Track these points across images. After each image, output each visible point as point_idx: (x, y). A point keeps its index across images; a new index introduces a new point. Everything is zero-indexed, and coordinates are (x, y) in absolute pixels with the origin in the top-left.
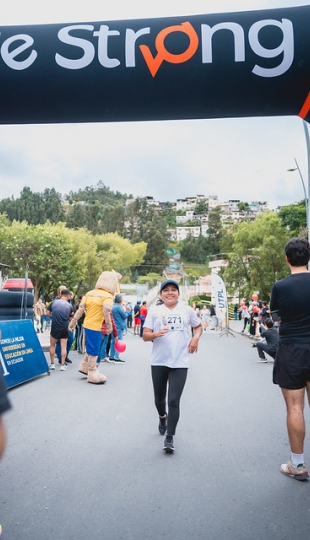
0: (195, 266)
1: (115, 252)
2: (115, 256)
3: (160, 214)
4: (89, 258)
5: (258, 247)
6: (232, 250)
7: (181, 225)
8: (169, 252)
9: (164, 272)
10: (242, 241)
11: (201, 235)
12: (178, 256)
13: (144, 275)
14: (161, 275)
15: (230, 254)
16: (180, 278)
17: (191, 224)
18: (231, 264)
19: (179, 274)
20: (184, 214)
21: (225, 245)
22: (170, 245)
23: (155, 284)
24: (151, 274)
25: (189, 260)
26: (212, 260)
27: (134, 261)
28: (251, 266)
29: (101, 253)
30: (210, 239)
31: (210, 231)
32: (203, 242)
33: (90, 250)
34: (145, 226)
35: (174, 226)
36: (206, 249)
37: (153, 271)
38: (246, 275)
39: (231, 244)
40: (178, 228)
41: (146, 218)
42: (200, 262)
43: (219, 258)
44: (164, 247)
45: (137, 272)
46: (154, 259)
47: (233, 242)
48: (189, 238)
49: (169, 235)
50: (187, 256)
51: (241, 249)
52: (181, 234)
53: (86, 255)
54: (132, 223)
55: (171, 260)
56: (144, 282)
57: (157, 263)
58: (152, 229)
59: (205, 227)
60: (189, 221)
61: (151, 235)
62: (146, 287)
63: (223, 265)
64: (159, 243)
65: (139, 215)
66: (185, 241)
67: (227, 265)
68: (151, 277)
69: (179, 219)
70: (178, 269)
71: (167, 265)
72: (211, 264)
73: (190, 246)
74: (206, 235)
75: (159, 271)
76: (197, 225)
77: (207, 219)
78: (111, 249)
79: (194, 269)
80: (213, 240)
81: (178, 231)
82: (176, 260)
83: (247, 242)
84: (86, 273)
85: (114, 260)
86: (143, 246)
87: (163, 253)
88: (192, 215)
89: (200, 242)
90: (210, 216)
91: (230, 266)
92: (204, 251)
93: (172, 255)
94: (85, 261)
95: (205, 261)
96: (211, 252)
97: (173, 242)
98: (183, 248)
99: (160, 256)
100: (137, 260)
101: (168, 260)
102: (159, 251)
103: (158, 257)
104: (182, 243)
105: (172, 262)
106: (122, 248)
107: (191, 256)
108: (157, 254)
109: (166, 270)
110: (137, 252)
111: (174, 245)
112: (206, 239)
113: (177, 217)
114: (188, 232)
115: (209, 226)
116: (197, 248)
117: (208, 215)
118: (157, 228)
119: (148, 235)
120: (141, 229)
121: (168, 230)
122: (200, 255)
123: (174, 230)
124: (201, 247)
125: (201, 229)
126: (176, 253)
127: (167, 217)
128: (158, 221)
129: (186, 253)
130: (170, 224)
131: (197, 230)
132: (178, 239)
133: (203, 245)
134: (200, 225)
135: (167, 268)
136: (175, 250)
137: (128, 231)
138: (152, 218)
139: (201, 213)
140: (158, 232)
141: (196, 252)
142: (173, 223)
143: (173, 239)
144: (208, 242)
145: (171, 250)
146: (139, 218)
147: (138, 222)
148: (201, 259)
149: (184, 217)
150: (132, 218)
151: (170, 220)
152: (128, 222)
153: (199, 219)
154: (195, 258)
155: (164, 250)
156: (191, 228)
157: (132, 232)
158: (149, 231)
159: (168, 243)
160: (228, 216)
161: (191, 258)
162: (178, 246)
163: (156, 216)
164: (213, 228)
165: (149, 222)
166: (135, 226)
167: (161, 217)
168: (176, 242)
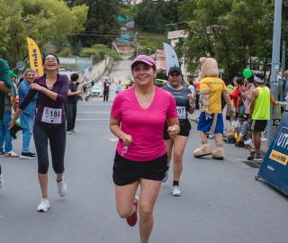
0: (152, 37)
1: (47, 16)
2: (46, 22)
4: (12, 23)
5: (225, 15)
6: (193, 17)
8: (120, 19)
9: (114, 44)
10: (206, 7)
12: (131, 24)
13: (89, 46)
14: (110, 47)
15: (190, 23)
16: (133, 50)
18: (192, 34)
19: (132, 46)
21: (185, 10)
22: (122, 10)
23: (102, 57)
24: (96, 45)
25: (145, 30)
26: (173, 30)
27: (71, 28)
28: (216, 38)
29: (28, 18)
32: (163, 7)
33: (15, 14)
36: (166, 16)
37: (100, 43)
38: (210, 49)
39: (192, 10)
42: (158, 32)
43: (180, 27)
44: (114, 13)
45: (80, 43)
46: (101, 27)
47: (195, 7)
48: (146, 2)
50: (142, 25)
51: (204, 16)
53: (8, 20)
55: (123, 28)
56: (88, 55)
57: (106, 31)
62: (89, 61)
63: (182, 36)
64: (108, 7)
66: (140, 6)
67: (186, 36)
68: (96, 49)
70: (131, 40)
71: (118, 35)
72: (171, 35)
73: (146, 12)
75: (107, 42)
78: (42, 13)
79: (150, 40)
80: (175, 5)
82: (129, 29)
83: (212, 7)
84: (9, 43)
85: (45, 27)
86: (83, 9)
87: (113, 20)
89: (159, 7)
91: (190, 38)
93: (125, 22)
94: (7, 28)
95: (163, 30)
96: (171, 19)
97: (126, 7)
98: (138, 14)
99: (109, 23)
100: (76, 28)
101: (119, 28)
102: (108, 17)
103: (106, 25)
104: (136, 8)
105: (124, 31)
106: (56, 12)
107: (147, 24)
108: (104, 21)
109: (116, 41)
110: (74, 17)
111: (127, 11)
112: (166, 3)
116: (155, 15)
122: (158, 24)
124: (160, 14)
126: (130, 20)
129: (141, 21)
132: (132, 3)
133: (162, 11)
135: (118, 39)
136: (127, 17)
141: (153, 19)
143: (126, 3)
144: (169, 8)
145: (123, 16)
148: (159, 28)
154: (153, 26)
155: (114, 16)
159: (119, 7)
161: (148, 26)
162: (131, 12)
168: (130, 7)
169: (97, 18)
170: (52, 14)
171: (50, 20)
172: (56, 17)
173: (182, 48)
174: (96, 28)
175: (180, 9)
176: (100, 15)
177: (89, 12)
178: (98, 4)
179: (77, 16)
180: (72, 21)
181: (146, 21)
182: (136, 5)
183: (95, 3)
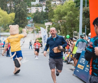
7: (33, 6)
8: (28, 18)
9: (25, 27)
11: (42, 11)
12: (32, 20)
16: (32, 30)
17: (38, 6)
19: (32, 28)
22: (28, 15)
26: (47, 22)
30: (46, 13)
31: (46, 9)
32: (43, 14)
34: (17, 6)
35: (30, 6)
36: (44, 17)
40: (32, 7)
41: (17, 3)
44: (25, 16)
46: (21, 21)
48: (37, 12)
49: (28, 10)
50: (36, 20)
52: (33, 10)
54: (11, 4)
57: (22, 23)
58: (20, 8)
59: (44, 7)
60: (37, 4)
61: (19, 10)
64: (23, 14)
66: (35, 14)
70: (32, 26)
72: (46, 24)
73: (37, 16)
74: (44, 11)
75: (23, 27)
76: (41, 6)
77: (45, 4)
81: (32, 9)
82: (31, 22)
86: (13, 14)
87: (25, 19)
88: (38, 2)
90: (47, 2)
91: (53, 25)
93: (29, 20)
96: (46, 18)
98: (34, 17)
100: (11, 22)
101: (27, 22)
102: (23, 18)
103: (23, 20)
104: (34, 14)
105: (29, 23)
108: (22, 19)
110: (10, 18)
111: (30, 15)
112: (44, 13)
113: (32, 2)
114: (36, 9)
115: (46, 7)
116: (40, 17)
117: (45, 2)
118: (22, 7)
119: (18, 10)
120: (15, 7)
121: (27, 8)
122: (42, 20)
123: (30, 9)
124: (42, 17)
125: (42, 8)
126: (31, 19)
127: (27, 2)
128: (23, 4)
129: (35, 19)
130: (28, 6)
131: (41, 8)
132: (32, 13)
133: (43, 15)
134: (42, 7)
135: (27, 26)
136: (30, 18)
137: (9, 8)
138: (20, 2)
139: (42, 1)
140: (22, 9)
141: (40, 18)
142: (30, 5)
143: (30, 13)
144: (45, 14)
145: (29, 17)
146: (14, 2)
147: (13, 4)
148: (42, 22)
149: (35, 2)
150: (11, 2)
151: (28, 4)
152: (9, 4)
153: (42, 3)
154: (40, 21)
155: (25, 17)
156: (38, 7)
157: (11, 9)
158: (18, 8)
159: (27, 14)
160: (54, 3)
161: (38, 21)
162: (32, 16)
163: (22, 2)
164: (47, 8)
165: (19, 4)
166: (12, 6)
167: (24, 2)
168: (31, 14)
169: (19, 18)
174: (19, 21)
175: (49, 15)
176: (20, 17)
177: (15, 15)
178: (20, 13)
179: (11, 17)
180: (9, 19)
181: (37, 19)
182: (33, 13)
183: (18, 12)
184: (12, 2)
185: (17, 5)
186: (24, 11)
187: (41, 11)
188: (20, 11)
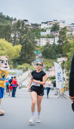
0: (50, 60)
3: (31, 31)
6: (69, 51)
7: (43, 37)
8: (35, 52)
9: (32, 64)
11: (54, 44)
12: (41, 55)
13: (21, 64)
14: (31, 65)
15: (68, 54)
17: (49, 37)
18: (69, 59)
20: (45, 31)
21: (66, 48)
22: (37, 48)
24: (24, 64)
25: (47, 57)
26: (60, 57)
27: (14, 55)
30: (59, 46)
31: (59, 41)
32: (55, 47)
34: (22, 37)
35: (39, 38)
36: (57, 51)
37: (26, 63)
39: (69, 48)
40: (41, 39)
41: (23, 33)
43: (63, 56)
44: (33, 49)
45: (17, 63)
46: (27, 56)
47: (71, 47)
48: (48, 44)
49: (36, 42)
50: (46, 55)
52: (43, 42)
54: (15, 35)
55: (37, 57)
56: (21, 68)
57: (29, 57)
58: (27, 39)
59: (57, 39)
60: (48, 35)
61: (26, 42)
62: (21, 71)
63: (64, 60)
64: (30, 47)
65: (20, 30)
66: (45, 47)
68: (25, 66)
69: (42, 34)
72: (59, 60)
73: (48, 49)
74: (57, 44)
75: (29, 63)
76: (52, 38)
77: (58, 34)
78: (1, 48)
79: (49, 62)
80: (61, 46)
81: (41, 41)
82: (40, 57)
86: (19, 47)
87: (32, 53)
88: (49, 32)
89: (53, 47)
90: (60, 33)
92: (56, 53)
93: (38, 54)
95: (55, 58)
96: (59, 53)
97: (38, 47)
98: (44, 50)
99: (30, 54)
100: (16, 55)
101: (35, 56)
102: (30, 51)
103: (29, 55)
104: (43, 48)
105: (37, 58)
106: (7, 48)
107: (48, 55)
108: (28, 53)
109: (33, 62)
110: (15, 50)
111: (39, 49)
112: (57, 46)
113: (41, 32)
114: (47, 41)
115: (59, 38)
116: (51, 51)
117: (59, 32)
118: (29, 38)
119: (24, 42)
120: (20, 38)
121: (35, 40)
122: (53, 55)
123: (39, 40)
124: (54, 50)
125: (54, 40)
126: (40, 53)
127: (35, 32)
128: (30, 34)
129: (45, 53)
130: (37, 37)
131: (52, 40)
132: (41, 45)
133: (55, 49)
134: (54, 38)
135: (34, 61)
136: (39, 51)
137: (13, 39)
138: (27, 32)
139: (55, 31)
140: (30, 40)
141: (51, 53)
142: (39, 36)
143: (38, 45)
144: (58, 48)
145: (37, 51)
146: (19, 32)
147: (19, 34)
148: (53, 57)
149: (45, 32)
150: (15, 32)
151: (37, 34)
152: (13, 34)
153: (54, 34)
154: (50, 56)
155: (33, 51)
156: (49, 39)
157: (15, 40)
158: (25, 40)
159: (35, 47)
160: (70, 33)
161: (48, 56)
162: (41, 49)
163: (29, 32)
164: (61, 39)
165: (25, 35)
166: (17, 37)
167: (32, 32)
168: (40, 47)
169: (25, 52)
170: (5, 48)
171: (4, 51)
172: (7, 50)
173: (64, 65)
174: (25, 56)
175: (63, 48)
176: (26, 50)
177: (22, 48)
178: (26, 45)
179: (17, 50)
180: (14, 52)
181: (48, 53)
182: (43, 46)
183: (24, 45)
184: (17, 32)
185: (22, 35)
186: (32, 44)
187: (52, 44)
188: (27, 44)
